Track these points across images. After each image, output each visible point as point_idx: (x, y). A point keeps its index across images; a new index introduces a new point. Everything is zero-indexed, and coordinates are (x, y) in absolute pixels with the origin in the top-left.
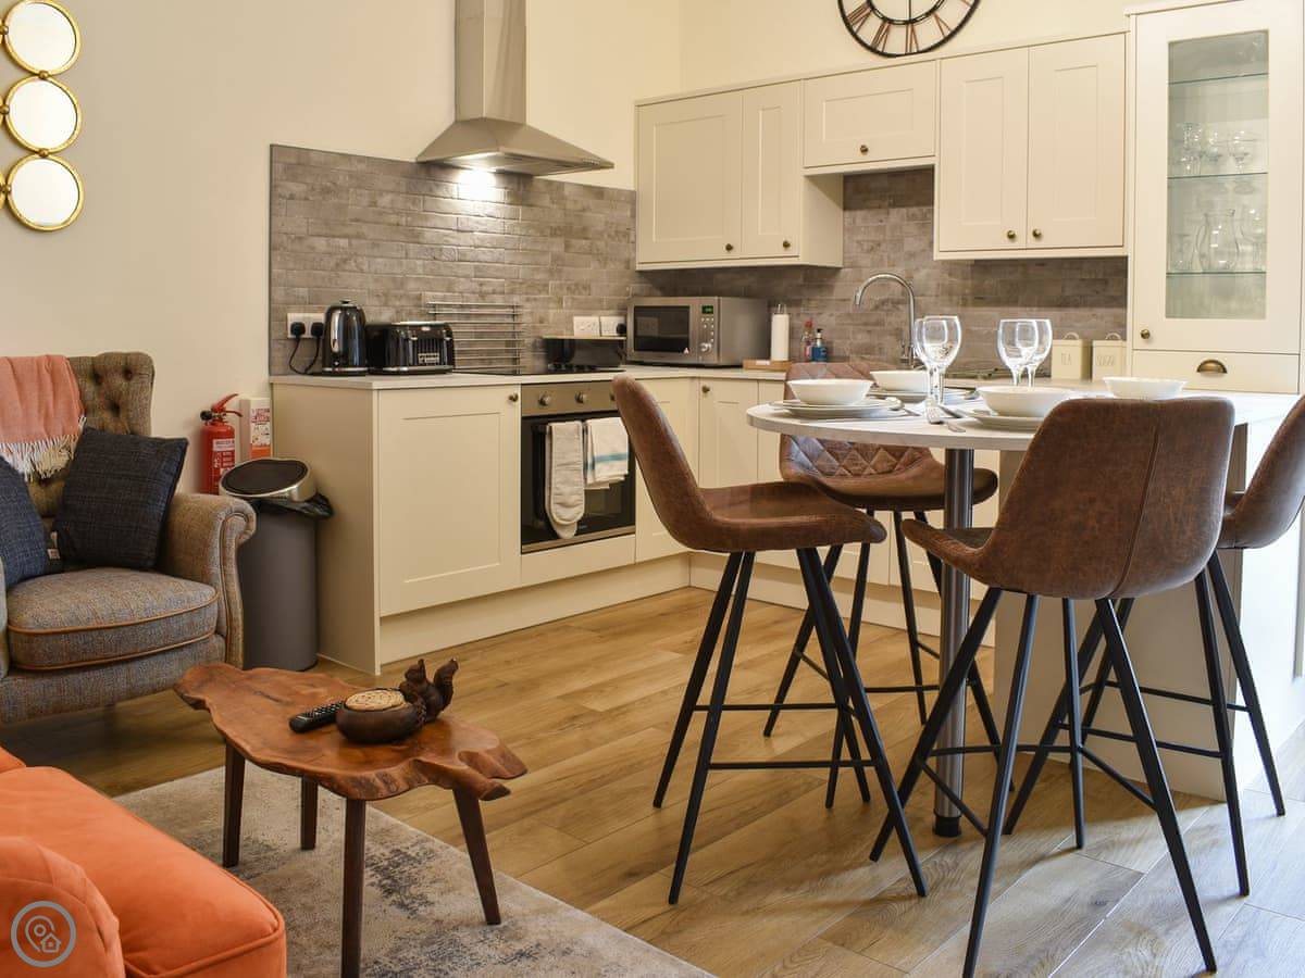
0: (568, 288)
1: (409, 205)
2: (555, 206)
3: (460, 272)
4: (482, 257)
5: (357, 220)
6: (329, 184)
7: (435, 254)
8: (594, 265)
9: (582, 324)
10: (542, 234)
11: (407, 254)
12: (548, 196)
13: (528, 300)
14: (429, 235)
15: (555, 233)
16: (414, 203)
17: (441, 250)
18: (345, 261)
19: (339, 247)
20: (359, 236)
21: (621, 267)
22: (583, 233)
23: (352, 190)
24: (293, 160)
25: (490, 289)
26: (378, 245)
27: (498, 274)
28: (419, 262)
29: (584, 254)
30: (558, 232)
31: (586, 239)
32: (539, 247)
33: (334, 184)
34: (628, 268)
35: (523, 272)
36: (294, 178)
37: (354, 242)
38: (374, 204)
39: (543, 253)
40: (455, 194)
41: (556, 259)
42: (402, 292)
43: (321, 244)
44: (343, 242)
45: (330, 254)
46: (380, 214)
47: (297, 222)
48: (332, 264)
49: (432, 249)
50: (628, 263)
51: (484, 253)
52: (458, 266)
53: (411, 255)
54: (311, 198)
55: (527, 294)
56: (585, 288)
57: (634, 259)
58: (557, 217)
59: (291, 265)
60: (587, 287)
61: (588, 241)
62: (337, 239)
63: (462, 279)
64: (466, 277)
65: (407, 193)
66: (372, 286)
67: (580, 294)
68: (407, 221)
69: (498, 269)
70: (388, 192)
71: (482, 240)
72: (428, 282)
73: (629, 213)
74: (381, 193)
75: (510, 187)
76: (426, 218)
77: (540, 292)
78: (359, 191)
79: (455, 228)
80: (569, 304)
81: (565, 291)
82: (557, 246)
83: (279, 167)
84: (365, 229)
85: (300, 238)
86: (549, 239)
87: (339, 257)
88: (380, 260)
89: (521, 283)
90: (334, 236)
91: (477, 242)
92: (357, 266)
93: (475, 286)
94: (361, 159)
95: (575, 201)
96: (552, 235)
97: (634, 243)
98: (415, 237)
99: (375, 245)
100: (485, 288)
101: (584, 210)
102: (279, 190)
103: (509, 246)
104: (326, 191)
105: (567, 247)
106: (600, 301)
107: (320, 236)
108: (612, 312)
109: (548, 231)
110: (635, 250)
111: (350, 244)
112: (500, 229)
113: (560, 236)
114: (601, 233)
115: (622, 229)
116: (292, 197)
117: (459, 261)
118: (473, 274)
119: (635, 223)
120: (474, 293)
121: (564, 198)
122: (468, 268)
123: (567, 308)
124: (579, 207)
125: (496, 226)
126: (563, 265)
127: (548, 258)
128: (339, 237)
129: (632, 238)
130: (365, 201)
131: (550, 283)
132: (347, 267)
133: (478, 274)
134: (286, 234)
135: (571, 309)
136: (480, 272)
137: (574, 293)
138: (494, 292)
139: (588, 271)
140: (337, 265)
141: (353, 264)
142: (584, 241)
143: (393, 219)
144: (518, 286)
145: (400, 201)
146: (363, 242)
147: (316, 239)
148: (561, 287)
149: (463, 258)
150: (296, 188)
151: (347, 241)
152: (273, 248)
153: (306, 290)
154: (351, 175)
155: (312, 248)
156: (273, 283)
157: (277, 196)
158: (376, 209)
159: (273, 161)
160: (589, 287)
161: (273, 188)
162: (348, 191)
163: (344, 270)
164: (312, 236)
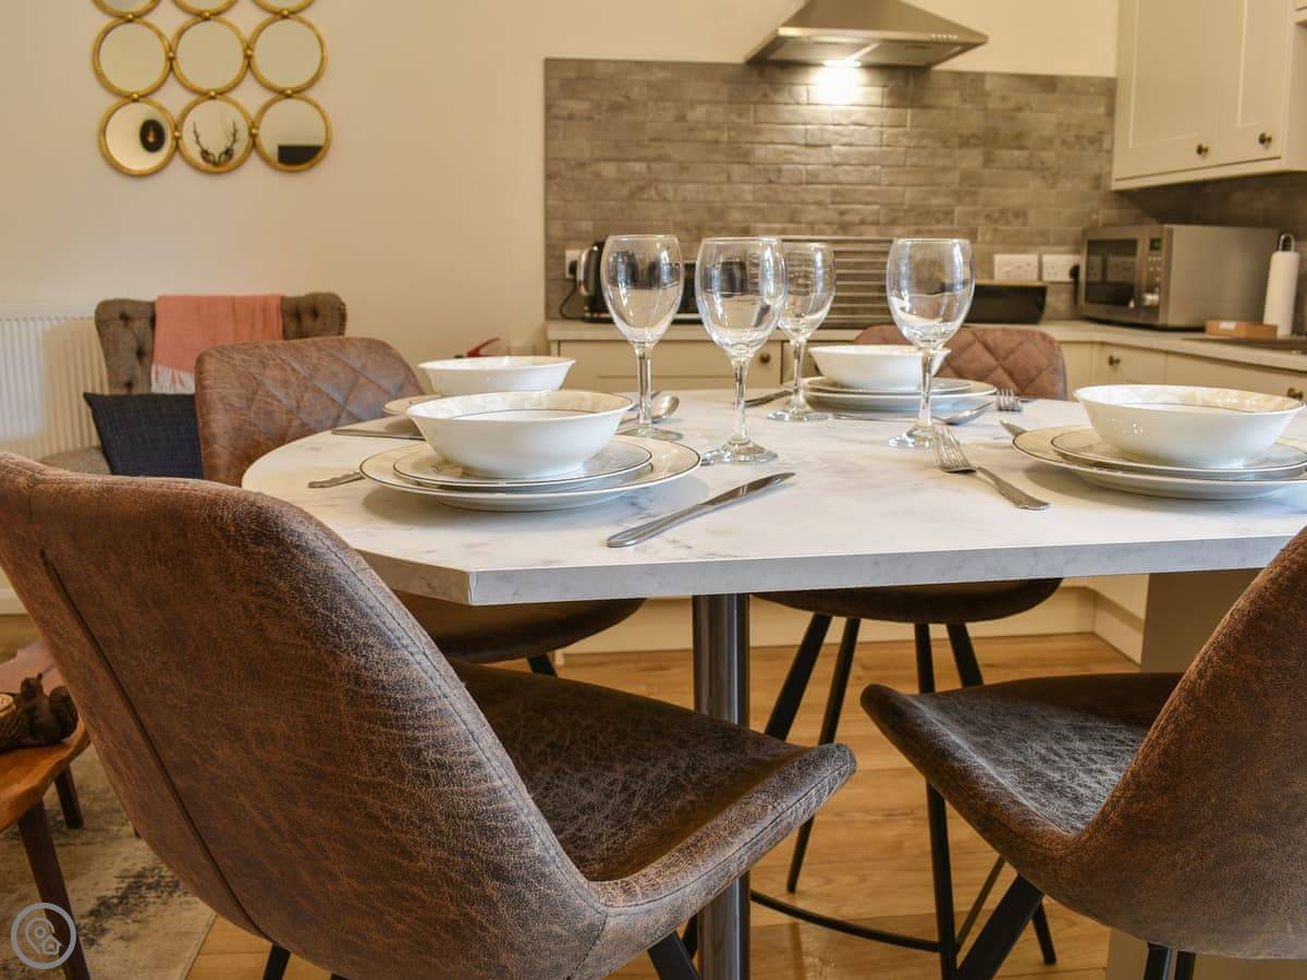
0: (988, 217)
1: (733, 117)
2: (968, 106)
3: (809, 198)
4: (842, 178)
5: (659, 140)
6: (620, 99)
7: (771, 175)
8: (1035, 184)
9: (1008, 264)
10: (945, 143)
11: (729, 177)
12: (957, 94)
14: (761, 152)
15: (965, 142)
16: (740, 115)
17: (780, 171)
18: (642, 189)
19: (634, 173)
20: (660, 159)
21: (1085, 187)
22: (1018, 140)
23: (650, 104)
24: (572, 74)
25: (856, 218)
26: (687, 169)
27: (870, 199)
28: (746, 187)
29: (1019, 168)
30: (973, 141)
31: (1021, 148)
32: (940, 162)
33: (628, 98)
34: (1097, 187)
35: (909, 196)
36: (574, 94)
37: (655, 166)
38: (682, 118)
39: (945, 169)
40: (803, 99)
41: (967, 177)
42: (721, 224)
43: (609, 170)
44: (639, 167)
45: (622, 182)
46: (691, 130)
47: (580, 145)
48: (625, 192)
49: (766, 170)
50: (1097, 180)
51: (847, 172)
52: (806, 190)
53: (736, 177)
54: (596, 117)
55: (916, 224)
56: (1017, 215)
57: (1110, 173)
58: (974, 121)
59: (571, 196)
60: (1021, 214)
61: (1025, 153)
62: (631, 164)
63: (812, 207)
64: (819, 203)
65: (730, 102)
66: (679, 218)
67: (1008, 223)
68: (729, 138)
69: (870, 193)
70: (702, 102)
71: (845, 155)
72: (758, 211)
73: (1102, 110)
74: (692, 104)
75: (891, 84)
76: (758, 132)
77: (938, 221)
78: (661, 105)
79: (803, 142)
80: (988, 238)
81: (982, 221)
82: (972, 160)
83: (555, 84)
84: (669, 149)
85: (582, 165)
86: (958, 152)
87: (634, 184)
88: (690, 186)
89: (906, 211)
90: (628, 160)
91: (837, 159)
92: (659, 194)
93: (831, 215)
94: (663, 66)
95: (1004, 98)
96: (961, 146)
97: (1110, 152)
98: (743, 157)
99: (683, 167)
100: (847, 218)
101: (1019, 109)
102: (554, 111)
103: (890, 162)
104: (615, 108)
105: (988, 161)
106: (1043, 233)
107: (609, 160)
108: (1064, 248)
109: (956, 140)
110: (1110, 161)
111: (649, 168)
112: (874, 140)
113: (976, 146)
114: (1050, 141)
115: (1088, 132)
116: (571, 117)
117: (808, 183)
118: (829, 200)
119: (1112, 123)
120: (829, 223)
121: (985, 94)
122: (822, 192)
123: (983, 242)
124: (1011, 104)
125: (872, 136)
126: (981, 185)
127: (954, 177)
128: (635, 160)
129: (1106, 146)
130: (670, 115)
131: (958, 210)
132: (646, 196)
133: (838, 199)
134: (563, 159)
135: (991, 243)
136: (839, 197)
137: (996, 221)
138: (862, 222)
139: (1022, 192)
140: (632, 195)
141: (653, 191)
142: (1017, 153)
143: (709, 135)
144: (902, 214)
145: (719, 114)
146: (665, 164)
147: (603, 163)
148: (975, 215)
149: (813, 180)
150: (578, 106)
151: (644, 165)
152: (549, 177)
153: (591, 223)
154: (650, 85)
155: (598, 175)
156: (549, 216)
157: (553, 119)
158: (685, 124)
159: (548, 77)
160: (1025, 214)
161: (548, 107)
162: (646, 106)
163: (640, 200)
164: (598, 160)
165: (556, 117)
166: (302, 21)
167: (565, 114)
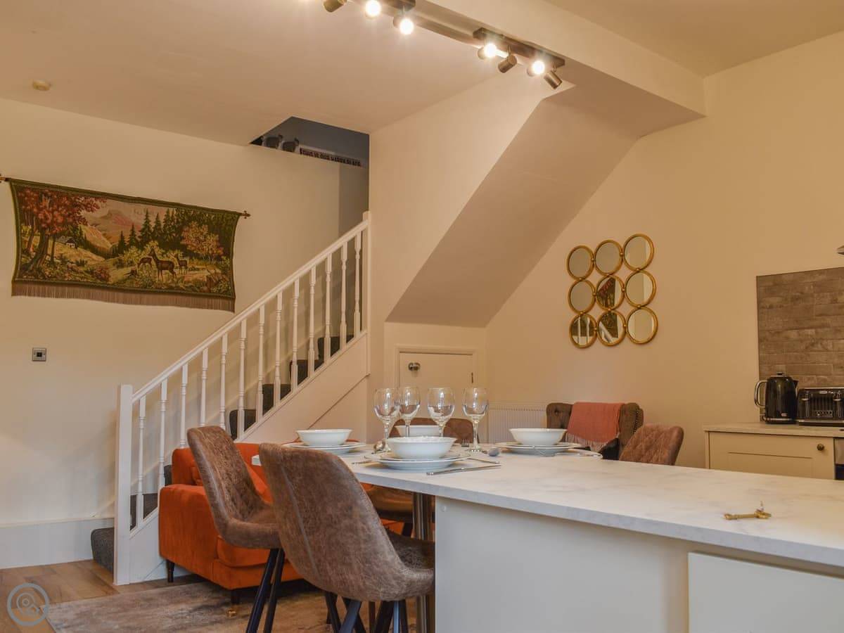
5: (821, 315)
6: (798, 294)
18: (813, 345)
19: (808, 335)
20: (823, 326)
23: (816, 295)
24: (771, 283)
26: (840, 331)
33: (802, 293)
36: (772, 294)
37: (819, 330)
38: (835, 301)
43: (793, 334)
44: (811, 332)
45: (801, 341)
46: (841, 307)
47: (776, 322)
48: (803, 347)
54: (785, 305)
59: (772, 351)
62: (806, 330)
66: (836, 361)
74: (841, 293)
78: (821, 295)
83: (763, 289)
84: (828, 320)
85: (778, 333)
87: (808, 342)
88: (842, 341)
90: (804, 328)
92: (823, 347)
94: (821, 272)
99: (837, 331)
102: (762, 304)
104: (795, 299)
107: (793, 329)
111: (816, 333)
116: (771, 307)
128: (808, 328)
130: (827, 301)
132: (815, 349)
134: (768, 331)
140: (807, 348)
141: (819, 346)
146: (826, 329)
147: (789, 331)
150: (775, 300)
151: (813, 330)
152: (760, 341)
154: (815, 285)
155: (787, 338)
158: (837, 304)
159: (758, 286)
161: (759, 302)
162: (812, 296)
163: (811, 351)
164: (787, 330)
165: (763, 308)
167: (768, 305)
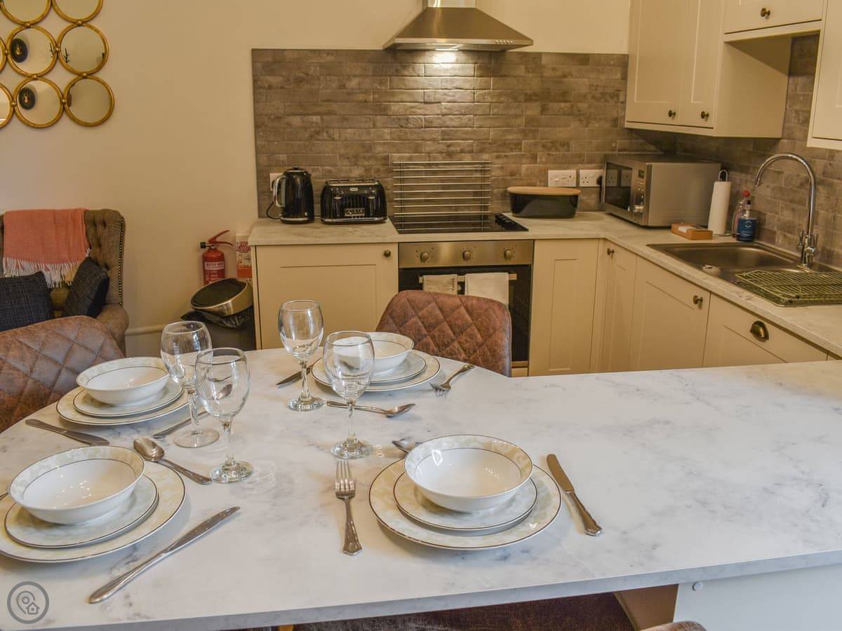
0: (544, 146)
1: (376, 85)
2: (531, 75)
3: (427, 136)
4: (448, 123)
5: (328, 101)
6: (302, 75)
7: (402, 122)
8: (574, 124)
9: (556, 177)
10: (515, 99)
11: (374, 125)
12: (523, 67)
13: (498, 157)
14: (395, 108)
15: (529, 98)
16: (381, 83)
17: (407, 119)
18: (318, 133)
19: (312, 122)
20: (329, 113)
21: (607, 126)
22: (564, 96)
23: (322, 78)
24: (270, 59)
25: (458, 149)
26: (347, 119)
27: (467, 136)
28: (386, 130)
29: (564, 115)
30: (534, 98)
31: (566, 101)
32: (512, 112)
33: (307, 74)
34: (616, 126)
35: (492, 133)
36: (272, 73)
37: (325, 117)
38: (342, 86)
39: (516, 116)
40: (422, 72)
41: (531, 121)
42: (370, 154)
43: (296, 121)
44: (316, 119)
45: (305, 128)
46: (349, 94)
47: (276, 105)
48: (307, 135)
49: (399, 119)
50: (616, 121)
51: (452, 120)
52: (424, 131)
53: (378, 124)
54: (286, 87)
55: (497, 152)
56: (563, 145)
57: (624, 116)
58: (534, 84)
59: (272, 139)
60: (565, 144)
61: (568, 105)
62: (311, 117)
63: (429, 142)
64: (434, 140)
65: (374, 75)
66: (342, 151)
67: (557, 150)
68: (373, 99)
69: (467, 133)
70: (355, 76)
71: (449, 109)
72: (394, 145)
73: (619, 76)
74: (349, 79)
75: (480, 61)
76: (393, 95)
77: (511, 150)
78: (328, 78)
79: (422, 101)
80: (544, 160)
81: (541, 149)
82: (533, 110)
83: (259, 65)
84: (335, 107)
85: (278, 118)
86: (524, 105)
87: (313, 130)
88: (349, 130)
89: (490, 144)
90: (309, 115)
91: (444, 111)
92: (330, 137)
93: (442, 147)
94: (329, 52)
95: (554, 69)
96: (526, 101)
97: (624, 102)
98: (381, 109)
99: (344, 119)
100: (452, 149)
101: (564, 76)
102: (259, 83)
103: (478, 113)
104: (299, 81)
105: (544, 110)
106: (580, 156)
107: (296, 115)
108: (594, 165)
109: (522, 98)
110: (624, 109)
111: (322, 119)
112: (469, 98)
113: (536, 100)
114: (585, 96)
115: (609, 90)
116: (270, 87)
117: (425, 127)
118: (440, 138)
119: (626, 84)
120: (441, 152)
121: (542, 67)
122: (436, 133)
123: (541, 162)
124: (559, 73)
125: (468, 95)
126: (540, 126)
127: (522, 121)
128: (313, 114)
129: (622, 99)
130: (335, 85)
131: (524, 142)
132: (321, 138)
133: (446, 137)
134: (266, 115)
135: (546, 163)
136: (446, 135)
137: (549, 149)
138: (462, 151)
139: (567, 130)
140: (311, 136)
141: (325, 134)
142: (563, 105)
143: (361, 97)
144: (487, 146)
145: (367, 83)
146: (332, 117)
147: (292, 117)
148: (535, 145)
149: (430, 125)
150: (274, 80)
151: (319, 117)
152: (257, 126)
153: (285, 155)
154: (322, 66)
155: (289, 125)
156: (258, 151)
157: (258, 88)
158: (344, 90)
159: (254, 62)
160: (568, 144)
161: (255, 81)
162: (319, 79)
163: (318, 140)
164: (289, 115)
165: (261, 87)
166: (91, 27)
167: (266, 85)
